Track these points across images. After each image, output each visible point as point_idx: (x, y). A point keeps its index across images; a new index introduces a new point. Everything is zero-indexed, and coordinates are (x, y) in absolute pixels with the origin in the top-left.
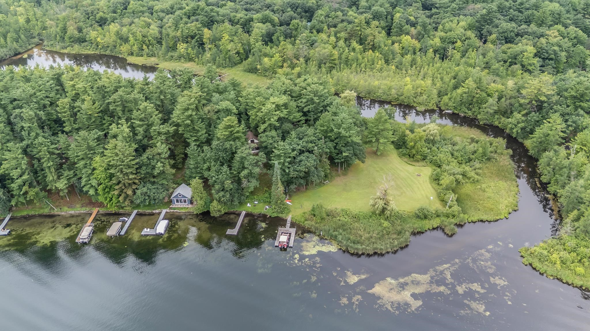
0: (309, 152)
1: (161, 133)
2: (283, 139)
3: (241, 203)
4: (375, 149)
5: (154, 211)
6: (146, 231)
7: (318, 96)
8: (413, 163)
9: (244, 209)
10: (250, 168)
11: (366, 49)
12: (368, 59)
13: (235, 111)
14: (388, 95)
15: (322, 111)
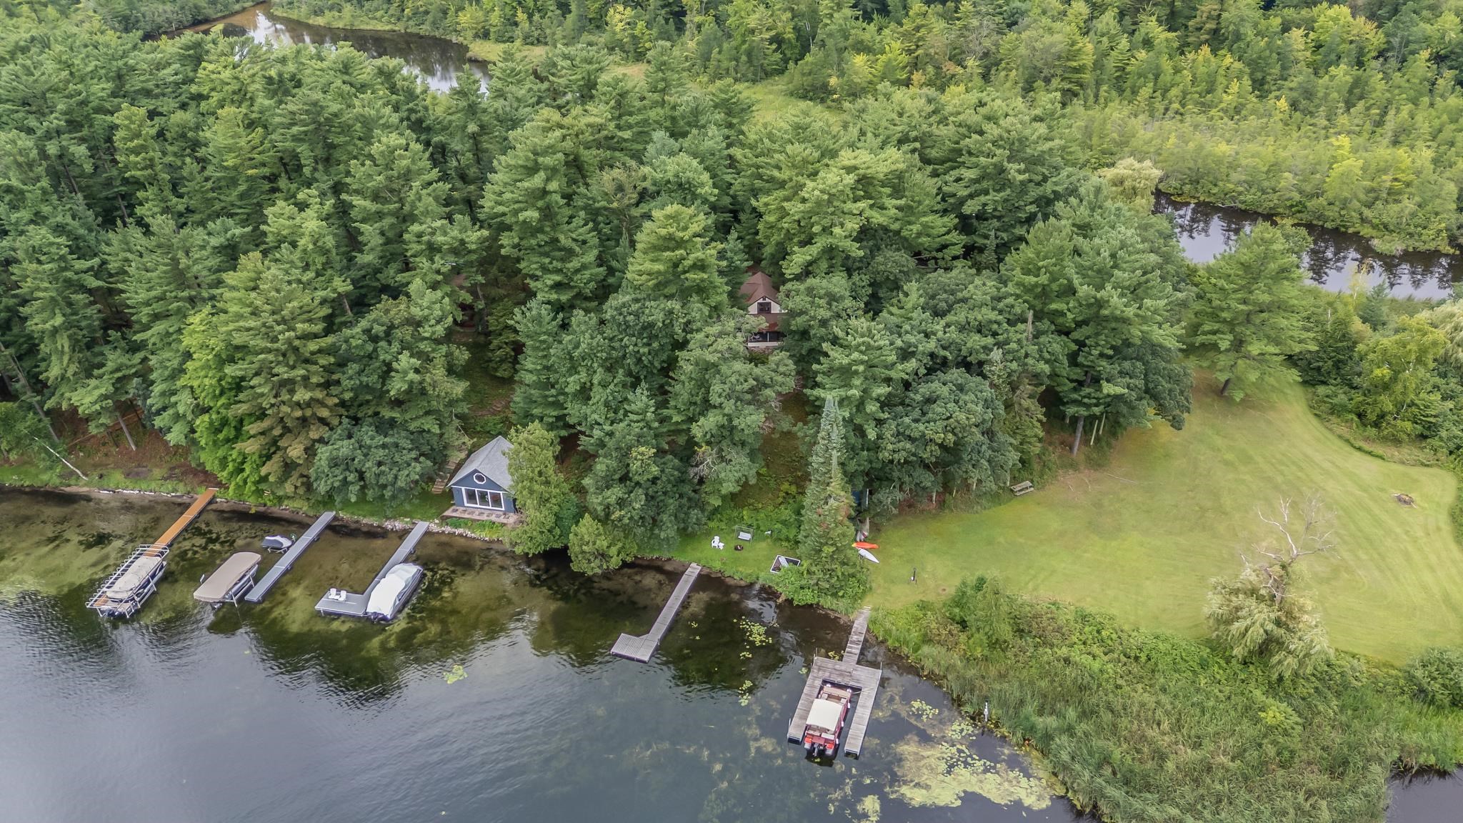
0: (966, 365)
1: (439, 250)
2: (873, 307)
3: (687, 535)
4: (1223, 378)
5: (388, 525)
6: (336, 599)
7: (1023, 160)
8: (1379, 449)
9: (698, 555)
10: (729, 407)
11: (1188, 44)
12: (1194, 76)
13: (707, 189)
14: (1264, 192)
15: (1030, 220)
